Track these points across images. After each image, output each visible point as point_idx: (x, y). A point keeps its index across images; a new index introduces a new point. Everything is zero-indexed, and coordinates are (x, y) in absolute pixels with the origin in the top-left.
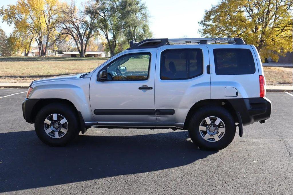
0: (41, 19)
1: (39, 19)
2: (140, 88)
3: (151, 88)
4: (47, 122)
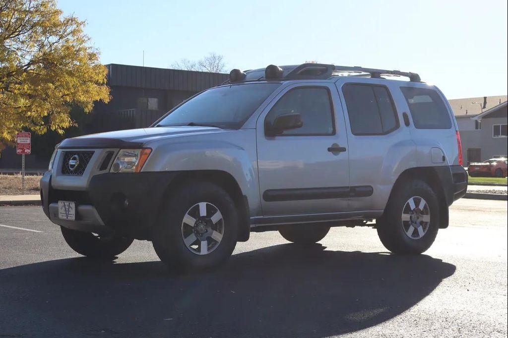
2: (329, 150)
3: (343, 150)
4: (189, 220)
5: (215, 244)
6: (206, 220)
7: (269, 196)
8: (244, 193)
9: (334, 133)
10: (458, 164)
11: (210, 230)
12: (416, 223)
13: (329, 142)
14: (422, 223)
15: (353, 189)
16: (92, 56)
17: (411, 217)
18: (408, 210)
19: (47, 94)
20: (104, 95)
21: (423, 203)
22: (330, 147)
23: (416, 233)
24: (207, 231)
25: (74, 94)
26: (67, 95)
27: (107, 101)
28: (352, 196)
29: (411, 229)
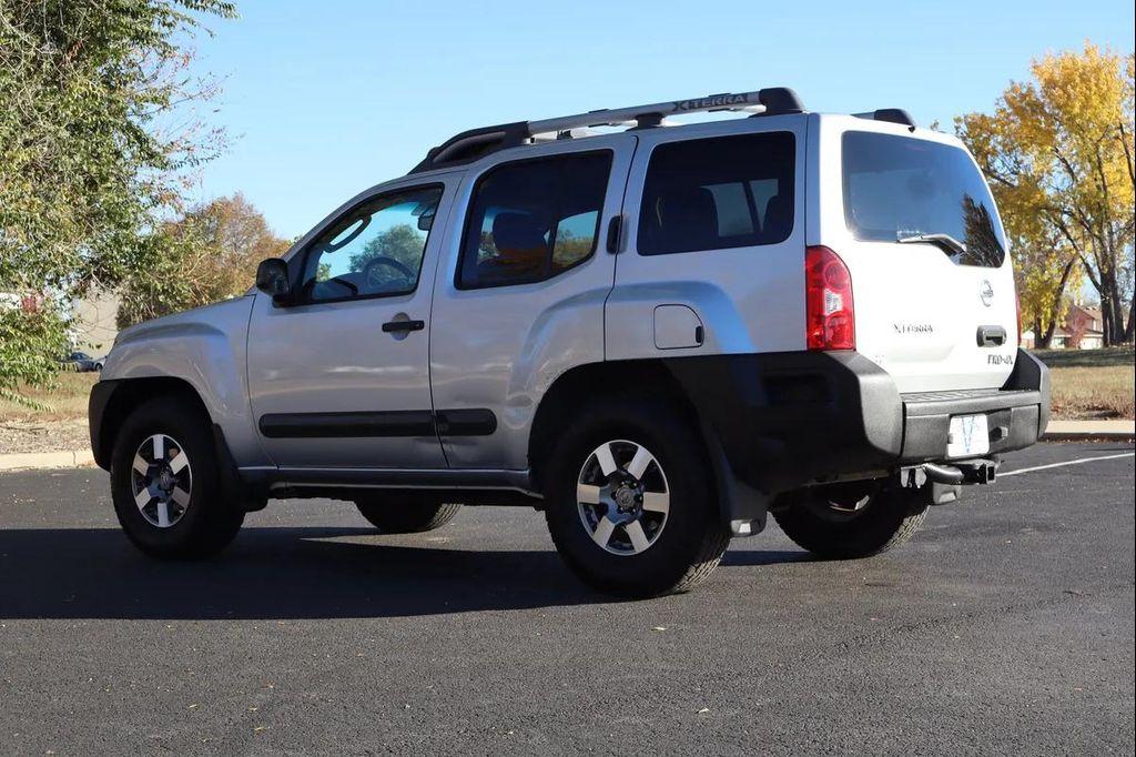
0: (1106, 168)
1: (1100, 168)
2: (387, 328)
3: (418, 325)
4: (140, 464)
8: (215, 420)
13: (387, 310)
22: (389, 320)
29: (606, 526)
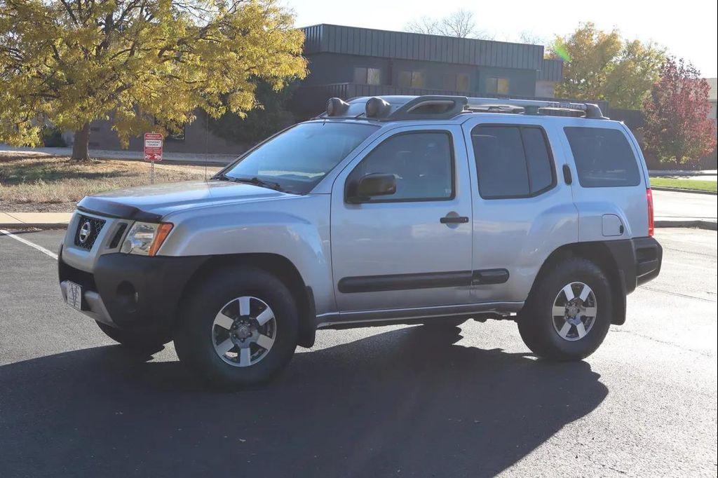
2: (443, 221)
3: (465, 220)
4: (223, 321)
5: (263, 352)
6: (251, 320)
7: (348, 285)
8: (307, 283)
9: (453, 196)
10: (647, 235)
11: (255, 333)
12: (575, 318)
13: (444, 209)
14: (583, 319)
15: (477, 274)
16: (285, 19)
17: (567, 311)
18: (562, 300)
19: (228, 67)
20: (300, 68)
21: (586, 291)
22: (444, 216)
23: (573, 331)
24: (251, 335)
25: (261, 67)
26: (255, 67)
27: (303, 76)
28: (477, 283)
29: (567, 327)
